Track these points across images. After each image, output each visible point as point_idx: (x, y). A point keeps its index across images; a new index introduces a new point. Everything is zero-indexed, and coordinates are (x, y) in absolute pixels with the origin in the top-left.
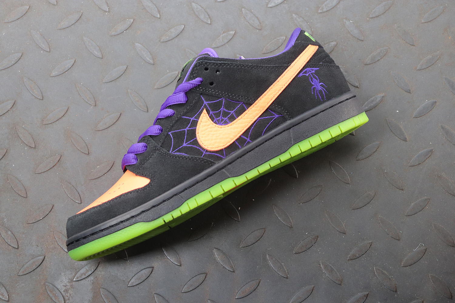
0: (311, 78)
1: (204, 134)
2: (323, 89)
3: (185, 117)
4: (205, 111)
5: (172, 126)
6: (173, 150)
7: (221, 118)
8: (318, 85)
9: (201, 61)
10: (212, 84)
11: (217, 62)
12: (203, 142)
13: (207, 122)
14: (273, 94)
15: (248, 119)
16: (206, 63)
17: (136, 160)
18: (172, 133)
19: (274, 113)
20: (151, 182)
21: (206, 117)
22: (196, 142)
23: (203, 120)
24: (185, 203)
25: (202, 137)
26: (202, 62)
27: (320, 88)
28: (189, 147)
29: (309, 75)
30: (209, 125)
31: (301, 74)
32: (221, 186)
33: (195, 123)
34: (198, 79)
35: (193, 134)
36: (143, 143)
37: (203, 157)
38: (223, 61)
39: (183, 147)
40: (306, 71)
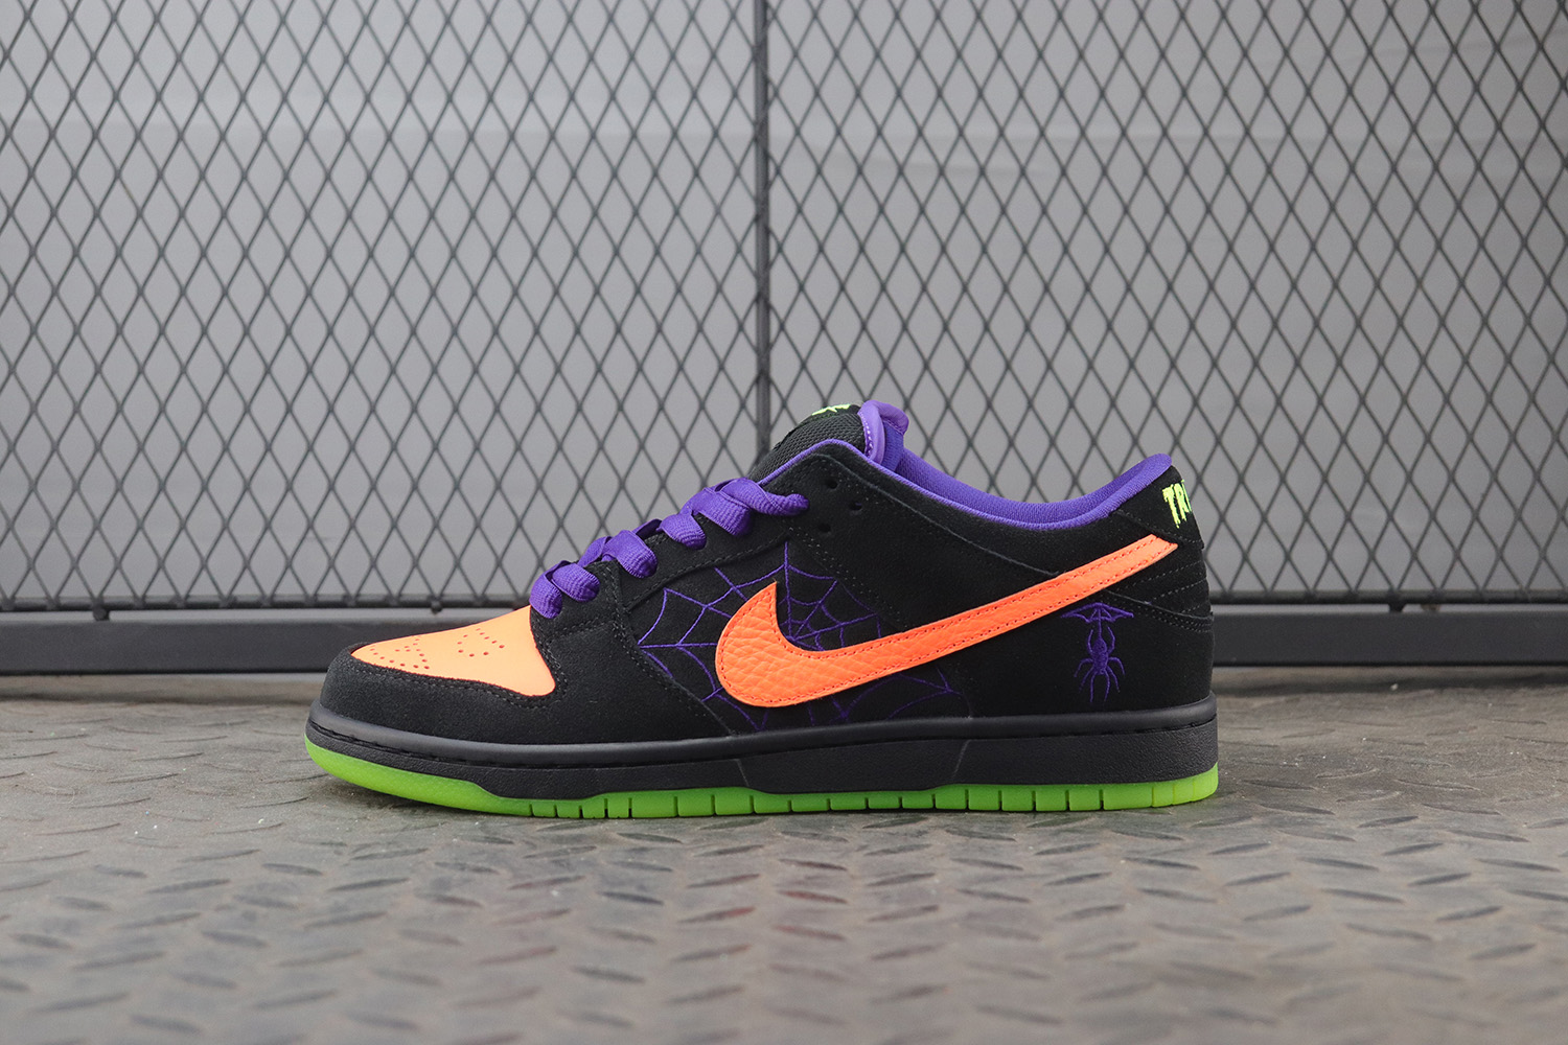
0: (1095, 636)
1: (739, 646)
2: (1111, 677)
3: (721, 574)
4: (772, 588)
5: (681, 577)
6: (647, 641)
7: (805, 625)
8: (1103, 659)
9: (828, 456)
10: (825, 528)
11: (865, 481)
12: (725, 667)
13: (763, 618)
14: (965, 633)
15: (869, 663)
16: (837, 469)
17: (557, 610)
18: (671, 596)
19: (944, 679)
20: (552, 696)
21: (768, 604)
22: (709, 655)
23: (757, 609)
24: (601, 797)
25: (731, 652)
26: (828, 461)
27: (1104, 669)
28: (688, 659)
29: (1095, 622)
30: (764, 629)
31: (1072, 614)
32: (713, 797)
33: (734, 604)
34: (793, 499)
35: (712, 629)
37: (706, 702)
38: (883, 488)
39: (674, 651)
40: (1092, 610)
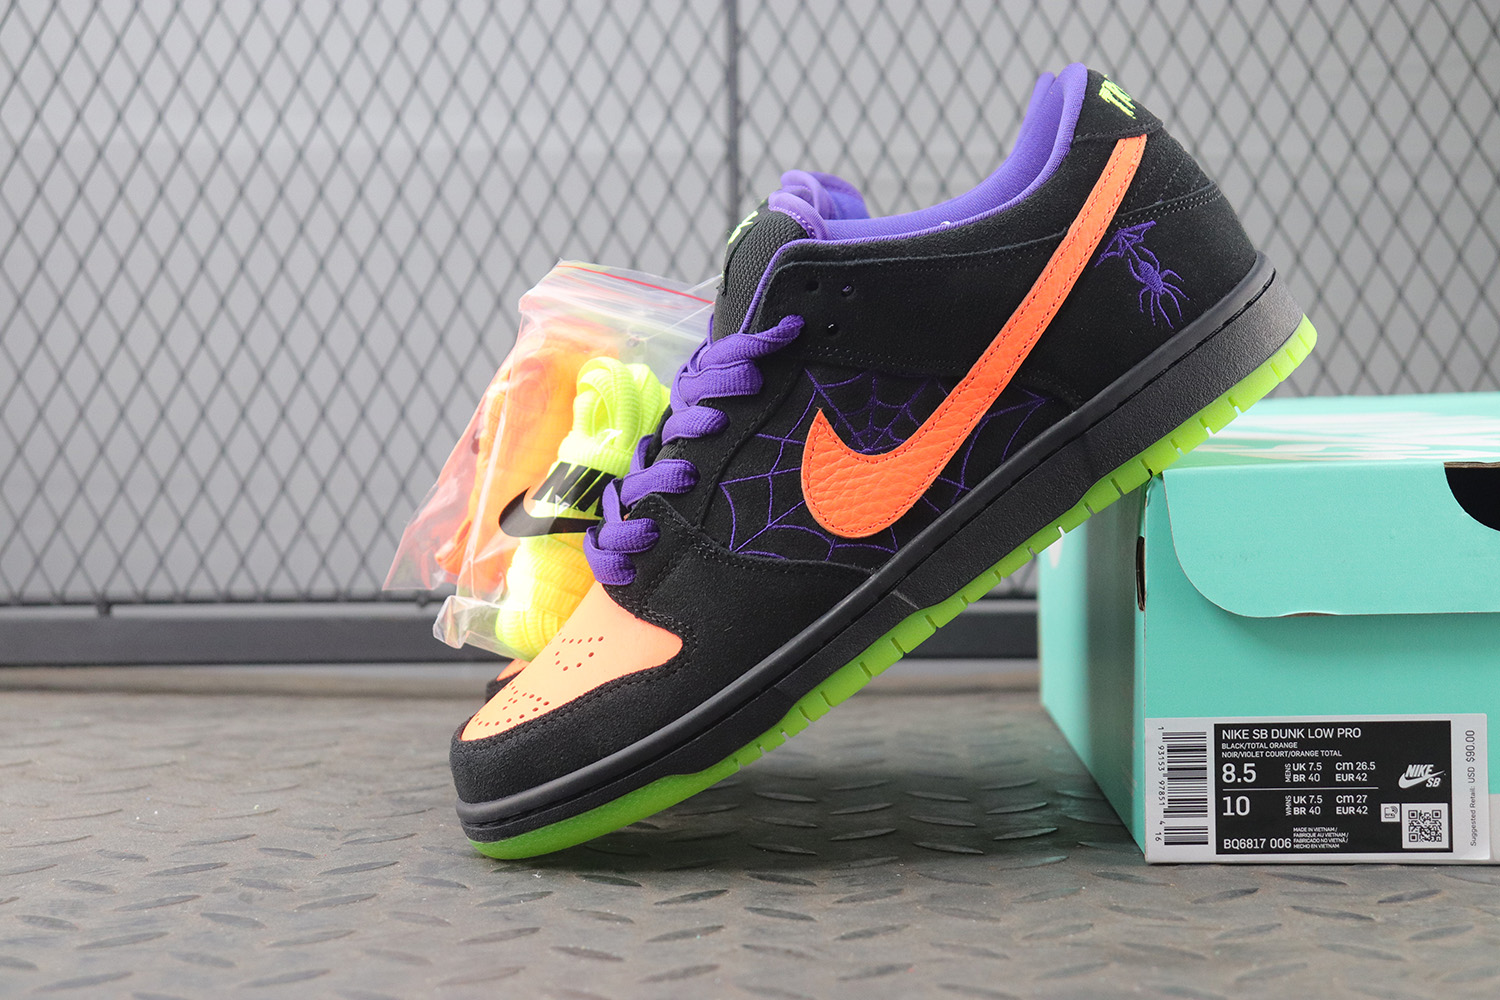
0: (1135, 263)
1: (824, 490)
2: (1173, 291)
3: (764, 436)
4: (820, 414)
5: (728, 464)
6: (738, 542)
7: (873, 428)
8: (1155, 280)
9: (792, 263)
10: (831, 331)
12: (826, 516)
13: (829, 450)
15: (953, 424)
16: (808, 271)
17: (632, 571)
18: (729, 488)
20: (686, 647)
21: (826, 433)
22: (804, 515)
23: (819, 445)
25: (822, 500)
26: (795, 267)
27: (1160, 287)
28: (786, 530)
29: (1127, 252)
30: (836, 459)
31: (1102, 256)
33: (794, 454)
34: (786, 323)
35: (791, 488)
36: (644, 521)
37: (829, 560)
38: (862, 257)
39: (769, 533)
40: (1117, 242)
